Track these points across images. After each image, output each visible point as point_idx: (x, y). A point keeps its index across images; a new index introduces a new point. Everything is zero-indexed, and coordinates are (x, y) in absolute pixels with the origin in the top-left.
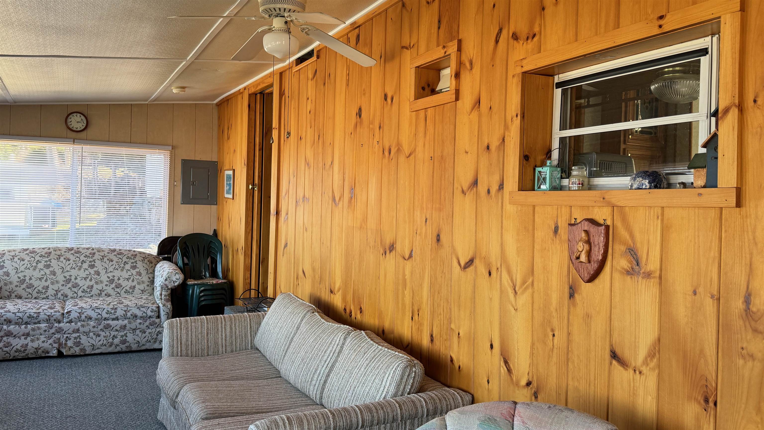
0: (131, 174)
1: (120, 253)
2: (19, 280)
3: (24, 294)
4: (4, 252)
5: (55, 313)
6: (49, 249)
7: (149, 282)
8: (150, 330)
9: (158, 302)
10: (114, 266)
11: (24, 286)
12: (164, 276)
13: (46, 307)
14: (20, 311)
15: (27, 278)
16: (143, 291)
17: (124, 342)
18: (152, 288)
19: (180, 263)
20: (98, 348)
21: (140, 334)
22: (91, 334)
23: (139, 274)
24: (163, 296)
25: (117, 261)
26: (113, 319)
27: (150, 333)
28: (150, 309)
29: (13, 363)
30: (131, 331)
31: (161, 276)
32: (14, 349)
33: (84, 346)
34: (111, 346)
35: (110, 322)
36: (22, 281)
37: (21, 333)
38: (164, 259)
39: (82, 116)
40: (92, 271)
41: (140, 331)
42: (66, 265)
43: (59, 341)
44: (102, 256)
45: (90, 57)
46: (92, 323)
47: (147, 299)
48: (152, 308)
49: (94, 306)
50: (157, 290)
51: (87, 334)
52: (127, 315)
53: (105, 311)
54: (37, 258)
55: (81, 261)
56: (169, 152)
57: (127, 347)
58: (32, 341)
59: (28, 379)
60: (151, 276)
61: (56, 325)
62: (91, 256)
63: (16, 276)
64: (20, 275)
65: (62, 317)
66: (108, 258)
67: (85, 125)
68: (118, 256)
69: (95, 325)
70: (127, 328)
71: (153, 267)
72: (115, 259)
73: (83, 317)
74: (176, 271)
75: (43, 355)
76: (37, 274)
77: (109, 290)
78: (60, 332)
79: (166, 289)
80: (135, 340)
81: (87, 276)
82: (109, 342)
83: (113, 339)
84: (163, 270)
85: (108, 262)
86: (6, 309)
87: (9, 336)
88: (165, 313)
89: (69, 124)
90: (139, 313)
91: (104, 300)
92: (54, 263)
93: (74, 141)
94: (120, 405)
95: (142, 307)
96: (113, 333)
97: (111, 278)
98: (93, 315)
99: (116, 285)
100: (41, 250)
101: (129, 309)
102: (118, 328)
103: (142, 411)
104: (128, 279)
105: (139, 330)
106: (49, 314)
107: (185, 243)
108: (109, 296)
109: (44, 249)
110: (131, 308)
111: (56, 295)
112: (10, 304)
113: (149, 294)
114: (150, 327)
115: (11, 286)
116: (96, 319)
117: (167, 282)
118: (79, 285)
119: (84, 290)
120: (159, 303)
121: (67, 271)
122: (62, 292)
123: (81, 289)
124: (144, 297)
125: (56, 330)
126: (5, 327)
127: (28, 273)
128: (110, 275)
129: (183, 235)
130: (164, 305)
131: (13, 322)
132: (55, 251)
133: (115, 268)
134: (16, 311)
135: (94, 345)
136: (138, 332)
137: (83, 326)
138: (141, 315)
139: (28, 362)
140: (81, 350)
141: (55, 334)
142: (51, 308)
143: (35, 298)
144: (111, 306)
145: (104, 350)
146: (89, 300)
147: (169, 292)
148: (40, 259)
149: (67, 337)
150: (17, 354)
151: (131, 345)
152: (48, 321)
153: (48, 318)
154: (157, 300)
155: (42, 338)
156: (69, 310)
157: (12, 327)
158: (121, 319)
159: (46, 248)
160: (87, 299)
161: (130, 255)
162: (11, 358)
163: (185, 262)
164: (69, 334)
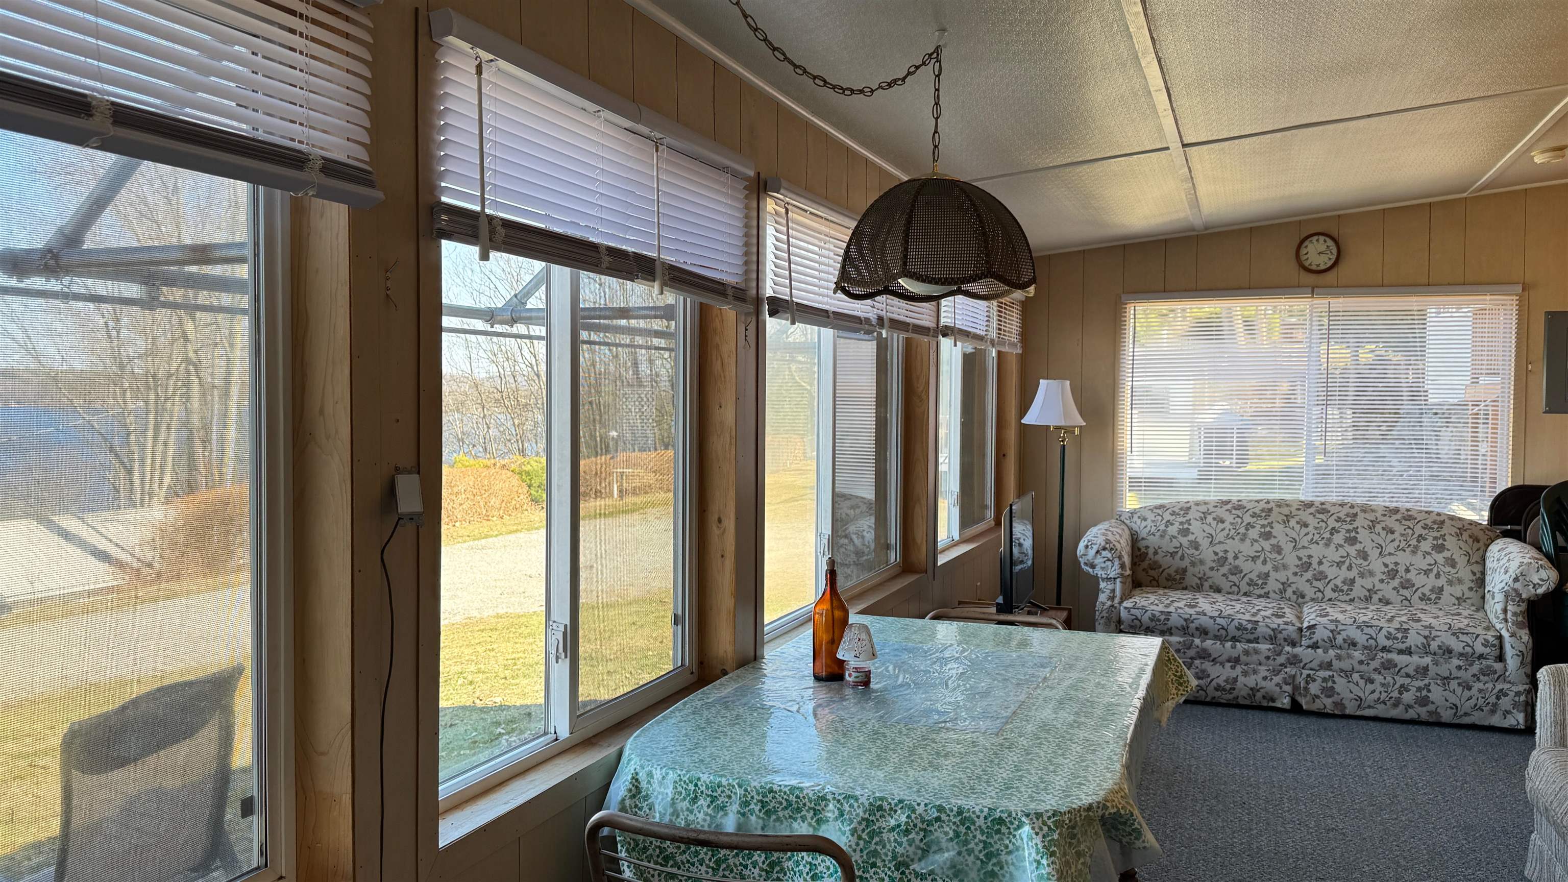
0: (1391, 355)
1: (1408, 517)
2: (1216, 558)
3: (1225, 585)
4: (1188, 505)
5: (1286, 627)
6: (1268, 502)
7: (1473, 581)
8: (1480, 685)
9: (1498, 626)
10: (1396, 543)
11: (1224, 570)
12: (1511, 571)
13: (1268, 613)
14: (1223, 615)
15: (1230, 556)
16: (1460, 600)
17: (1424, 701)
18: (1480, 594)
19: (1548, 545)
20: (1369, 707)
21: (1459, 690)
22: (1356, 676)
23: (1452, 563)
24: (1509, 615)
25: (1404, 532)
26: (1401, 652)
27: (1480, 691)
28: (1480, 640)
29: (1212, 711)
30: (1439, 682)
31: (1503, 571)
32: (1214, 683)
33: (1340, 697)
34: (1396, 705)
35: (1393, 656)
36: (1222, 561)
37: (1224, 657)
38: (1506, 534)
39: (1328, 239)
40: (1352, 550)
41: (1459, 684)
42: (1302, 534)
43: (1294, 681)
44: (1372, 521)
45: (1369, 116)
46: (1357, 654)
47: (1470, 617)
48: (1486, 637)
49: (1361, 621)
50: (1496, 600)
51: (1347, 674)
52: (1429, 646)
53: (1384, 632)
54: (1248, 519)
55: (1329, 528)
56: (1515, 298)
57: (1430, 713)
58: (1245, 674)
59: (1244, 744)
60: (1477, 568)
61: (1288, 649)
62: (1348, 519)
63: (1211, 550)
64: (1218, 548)
65: (1299, 636)
66: (1383, 524)
67: (1334, 257)
68: (1404, 522)
69: (1363, 658)
70: (1431, 673)
71: (1481, 551)
72: (1399, 529)
73: (1339, 640)
74: (1540, 562)
75: (1265, 704)
76: (1247, 549)
77: (1387, 590)
78: (1295, 664)
79: (1518, 599)
80: (1447, 701)
81: (1343, 560)
82: (1391, 698)
83: (1401, 693)
84: (1507, 558)
85: (1383, 533)
86: (1197, 609)
87: (1204, 658)
88: (1515, 652)
89: (1303, 258)
90: (1457, 646)
91: (1378, 610)
92: (1278, 530)
93: (1314, 290)
94: (1434, 828)
95: (1463, 633)
96: (1400, 680)
97: (1391, 566)
98: (1360, 638)
99: (1401, 582)
100: (1253, 504)
101: (1434, 633)
102: (1411, 670)
103: (1486, 853)
104: (1427, 572)
105: (1456, 681)
106: (1275, 626)
107: (1559, 501)
108: (1388, 603)
109: (1258, 501)
110: (1439, 633)
111: (1283, 591)
112: (1203, 600)
113: (1473, 608)
114: (1482, 677)
115: (1202, 568)
116: (1365, 648)
117: (1517, 585)
118: (1326, 577)
119: (1336, 586)
120: (1501, 629)
121: (1304, 547)
122: (1294, 587)
123: (1331, 585)
124: (1465, 613)
125: (1288, 659)
126: (1197, 641)
127: (1233, 546)
128: (1389, 560)
129: (1553, 484)
130: (1513, 635)
131: (1211, 635)
132: (1279, 506)
133: (1399, 546)
134: (1216, 614)
135: (1361, 700)
136: (1454, 684)
137: (1339, 657)
138: (1461, 650)
139: (1237, 712)
140: (1336, 704)
141: (1286, 667)
142: (1278, 616)
143: (1245, 594)
144: (1396, 625)
145: (1380, 711)
146: (1349, 608)
147: (1524, 606)
148: (1252, 520)
149: (1308, 676)
150: (1219, 693)
151: (1438, 710)
152: (1272, 639)
153: (1272, 633)
154: (1494, 621)
155: (1263, 671)
156: (1312, 623)
157: (1209, 643)
158: (1417, 653)
159: (1262, 500)
160: (1343, 605)
161: (1429, 522)
162: (1208, 699)
163: (1560, 544)
164: (1311, 669)
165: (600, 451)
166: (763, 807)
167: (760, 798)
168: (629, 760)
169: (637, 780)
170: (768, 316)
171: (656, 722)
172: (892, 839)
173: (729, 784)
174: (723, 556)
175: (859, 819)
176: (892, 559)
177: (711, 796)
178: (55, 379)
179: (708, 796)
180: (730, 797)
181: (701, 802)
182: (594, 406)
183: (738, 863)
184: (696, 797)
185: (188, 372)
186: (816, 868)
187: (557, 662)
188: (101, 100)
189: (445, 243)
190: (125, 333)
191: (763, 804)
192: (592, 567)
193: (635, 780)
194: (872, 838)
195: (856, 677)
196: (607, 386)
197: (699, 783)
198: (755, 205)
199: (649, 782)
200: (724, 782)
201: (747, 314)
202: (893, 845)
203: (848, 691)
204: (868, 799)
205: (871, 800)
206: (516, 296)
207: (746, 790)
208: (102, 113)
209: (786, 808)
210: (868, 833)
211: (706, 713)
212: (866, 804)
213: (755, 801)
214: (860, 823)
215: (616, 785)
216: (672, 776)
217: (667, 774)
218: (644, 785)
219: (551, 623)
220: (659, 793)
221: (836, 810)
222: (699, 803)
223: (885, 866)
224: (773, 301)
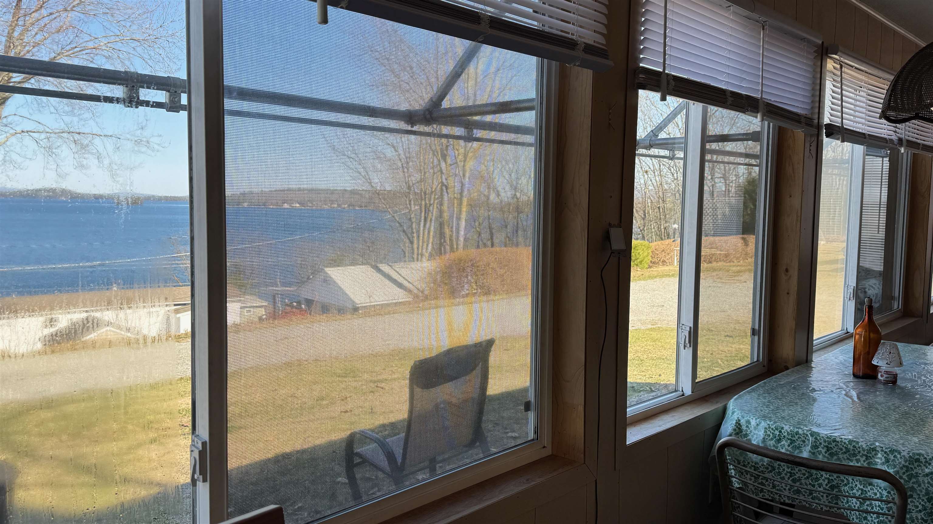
165: (663, 238)
166: (828, 450)
167: (826, 444)
168: (733, 413)
169: (739, 424)
170: (824, 137)
171: (748, 392)
172: (926, 481)
173: (804, 434)
174: (788, 293)
175: (901, 466)
176: (896, 307)
177: (791, 440)
178: (378, 194)
179: (789, 439)
180: (804, 442)
181: (784, 442)
182: (661, 210)
183: (808, 483)
184: (780, 439)
185: (442, 189)
186: (866, 493)
187: (685, 349)
188: (485, 15)
189: (641, 92)
190: (411, 170)
191: (828, 449)
192: (663, 306)
193: (738, 424)
194: (910, 479)
195: (886, 378)
196: (669, 197)
197: (783, 431)
198: (819, 63)
199: (747, 427)
200: (800, 431)
201: (811, 136)
202: (927, 485)
203: (881, 386)
204: (908, 454)
205: (911, 454)
206: (652, 131)
207: (816, 438)
208: (485, 22)
209: (845, 453)
210: (907, 476)
211: (780, 390)
212: (907, 456)
213: (822, 446)
214: (901, 468)
215: (725, 426)
216: (763, 424)
217: (760, 423)
218: (744, 428)
219: (681, 325)
220: (755, 434)
221: (883, 458)
222: (782, 443)
223: (919, 498)
224: (828, 126)
